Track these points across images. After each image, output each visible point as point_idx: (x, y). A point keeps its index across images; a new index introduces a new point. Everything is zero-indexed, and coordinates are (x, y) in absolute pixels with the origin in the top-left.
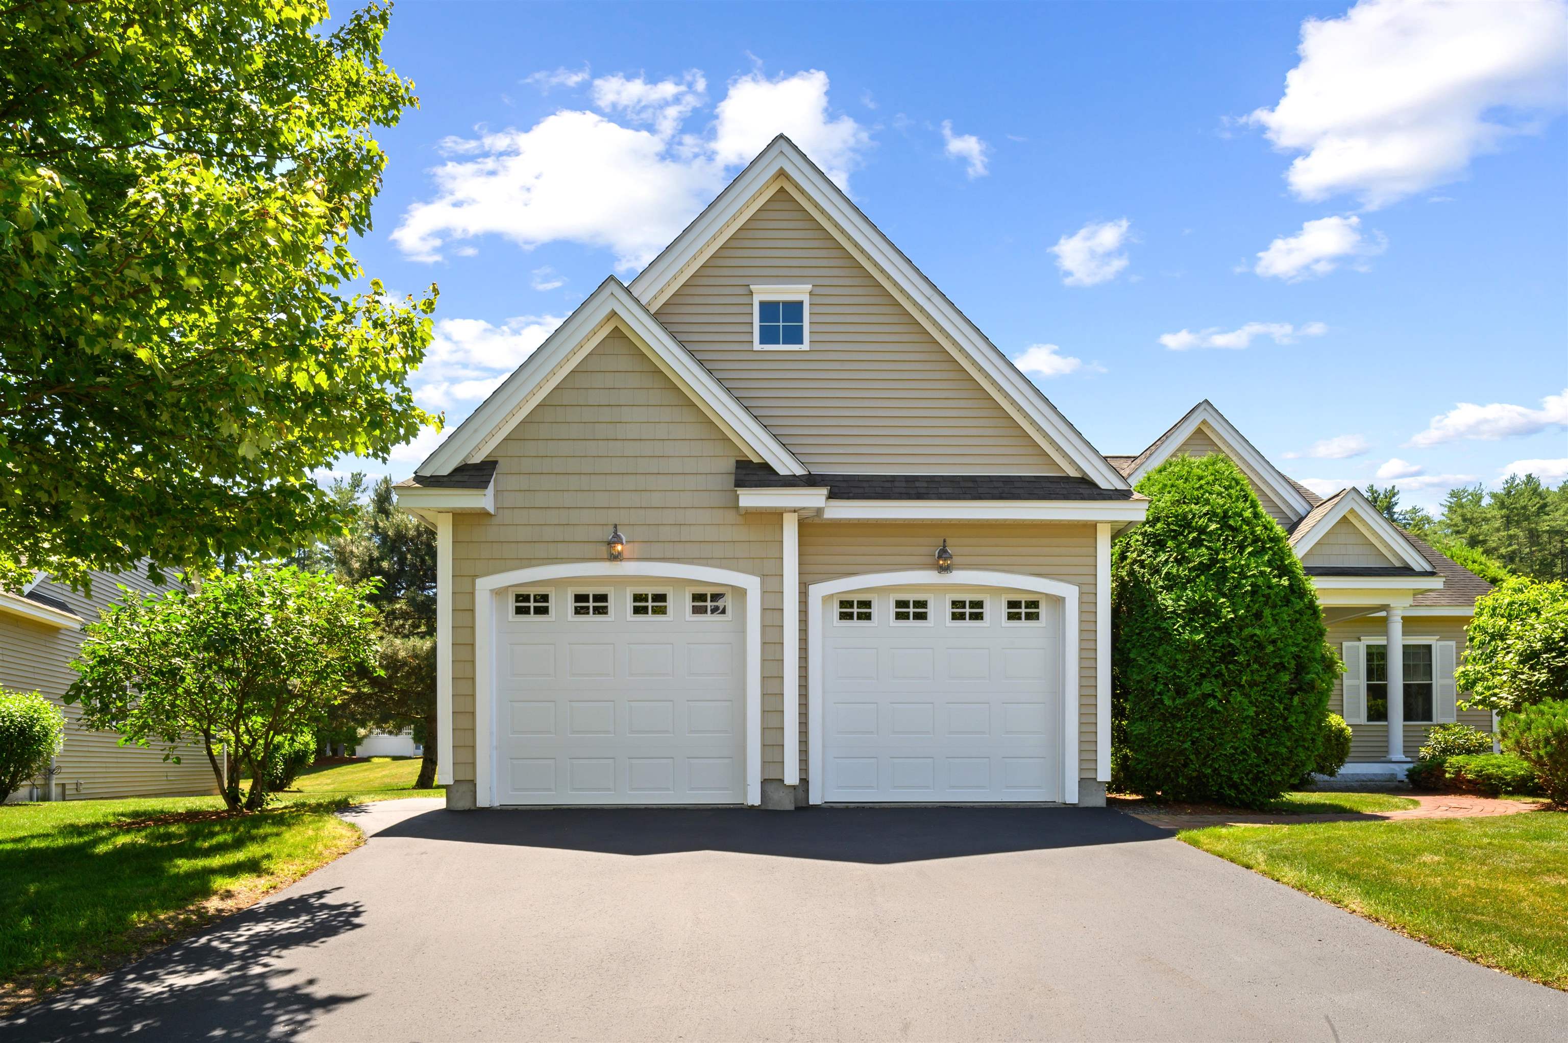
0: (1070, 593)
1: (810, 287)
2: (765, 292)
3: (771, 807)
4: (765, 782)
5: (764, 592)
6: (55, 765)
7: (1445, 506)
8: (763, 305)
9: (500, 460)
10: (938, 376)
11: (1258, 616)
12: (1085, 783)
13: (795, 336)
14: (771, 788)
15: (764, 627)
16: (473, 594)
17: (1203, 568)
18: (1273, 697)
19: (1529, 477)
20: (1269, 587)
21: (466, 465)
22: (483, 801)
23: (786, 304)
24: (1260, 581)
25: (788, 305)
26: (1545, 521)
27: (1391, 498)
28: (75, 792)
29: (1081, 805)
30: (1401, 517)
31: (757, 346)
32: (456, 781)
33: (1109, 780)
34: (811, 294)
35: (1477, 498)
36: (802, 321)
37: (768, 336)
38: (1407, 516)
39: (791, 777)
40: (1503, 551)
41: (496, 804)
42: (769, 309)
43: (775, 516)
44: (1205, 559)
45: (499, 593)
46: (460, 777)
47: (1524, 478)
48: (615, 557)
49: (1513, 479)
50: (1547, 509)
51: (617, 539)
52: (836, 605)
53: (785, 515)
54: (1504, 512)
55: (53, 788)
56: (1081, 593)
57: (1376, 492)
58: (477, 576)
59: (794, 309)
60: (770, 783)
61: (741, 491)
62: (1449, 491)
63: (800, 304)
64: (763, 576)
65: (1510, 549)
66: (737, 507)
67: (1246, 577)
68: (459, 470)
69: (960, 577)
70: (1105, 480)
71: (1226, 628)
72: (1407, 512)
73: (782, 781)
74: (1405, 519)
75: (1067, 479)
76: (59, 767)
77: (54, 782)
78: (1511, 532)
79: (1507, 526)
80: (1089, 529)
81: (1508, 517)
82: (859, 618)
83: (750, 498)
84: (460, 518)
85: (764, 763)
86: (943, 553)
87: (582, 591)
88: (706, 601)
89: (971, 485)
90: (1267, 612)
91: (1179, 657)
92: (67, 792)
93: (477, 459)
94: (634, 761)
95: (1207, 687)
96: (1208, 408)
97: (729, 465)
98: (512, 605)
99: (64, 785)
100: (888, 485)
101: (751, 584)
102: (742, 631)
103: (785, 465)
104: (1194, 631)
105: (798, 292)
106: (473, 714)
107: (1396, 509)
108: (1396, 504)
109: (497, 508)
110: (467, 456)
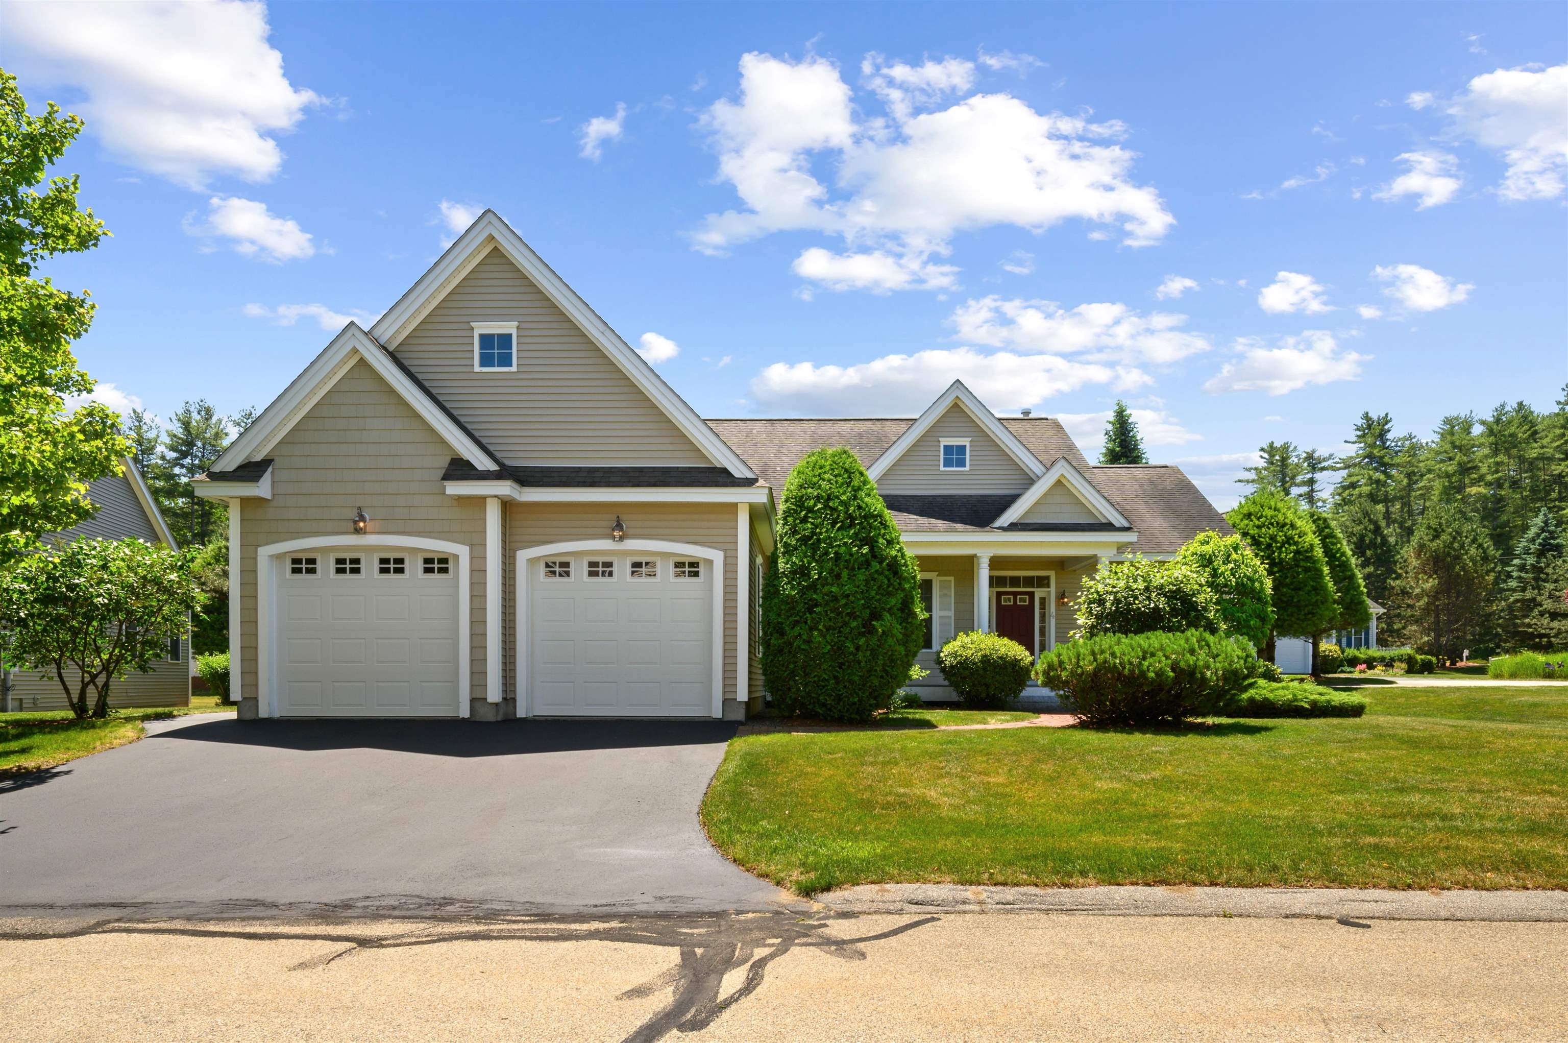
0: (717, 557)
1: (516, 323)
2: (482, 328)
3: (478, 719)
4: (473, 701)
5: (472, 558)
6: (10, 683)
7: (1439, 433)
8: (482, 337)
9: (276, 458)
10: (616, 390)
11: (838, 576)
12: (728, 702)
13: (506, 361)
14: (478, 705)
15: (472, 584)
16: (255, 559)
17: (804, 540)
18: (847, 638)
19: (1520, 404)
20: (851, 555)
21: (250, 462)
22: (263, 713)
23: (500, 336)
24: (843, 549)
25: (501, 336)
26: (1532, 448)
27: (1384, 425)
28: (32, 705)
29: (726, 719)
30: (1393, 444)
31: (477, 368)
32: (244, 699)
33: (746, 700)
34: (518, 328)
35: (1467, 426)
36: (511, 349)
37: (486, 360)
38: (1399, 444)
39: (494, 694)
40: (1489, 478)
41: (277, 714)
42: (486, 340)
43: (481, 501)
44: (807, 533)
45: (279, 557)
46: (245, 696)
47: (1515, 406)
48: (358, 531)
49: (1503, 406)
50: (1538, 436)
51: (362, 518)
52: (543, 565)
53: (488, 500)
54: (1492, 439)
55: (10, 702)
56: (725, 557)
57: (1371, 419)
58: (259, 546)
59: (506, 340)
60: (477, 701)
61: (446, 483)
62: (1443, 418)
63: (510, 335)
64: (472, 546)
65: (1496, 476)
66: (444, 494)
67: (832, 547)
68: (241, 467)
69: (632, 544)
70: (738, 471)
71: (813, 586)
72: (1400, 439)
73: (486, 699)
74: (1396, 446)
75: (715, 468)
76: (14, 685)
77: (10, 697)
78: (1498, 459)
79: (1496, 452)
80: (733, 507)
81: (1496, 444)
82: (560, 575)
83: (455, 488)
84: (246, 503)
85: (472, 686)
86: (619, 526)
87: (341, 556)
88: (434, 563)
89: (637, 474)
90: (845, 574)
91: (783, 607)
92: (24, 706)
93: (258, 458)
94: (380, 684)
95: (797, 630)
96: (960, 386)
97: (443, 462)
98: (289, 566)
99: (21, 700)
100: (573, 475)
101: (462, 552)
102: (457, 587)
103: (483, 462)
104: (793, 588)
105: (508, 327)
106: (256, 648)
107: (1390, 436)
108: (1389, 431)
109: (274, 495)
110: (248, 456)
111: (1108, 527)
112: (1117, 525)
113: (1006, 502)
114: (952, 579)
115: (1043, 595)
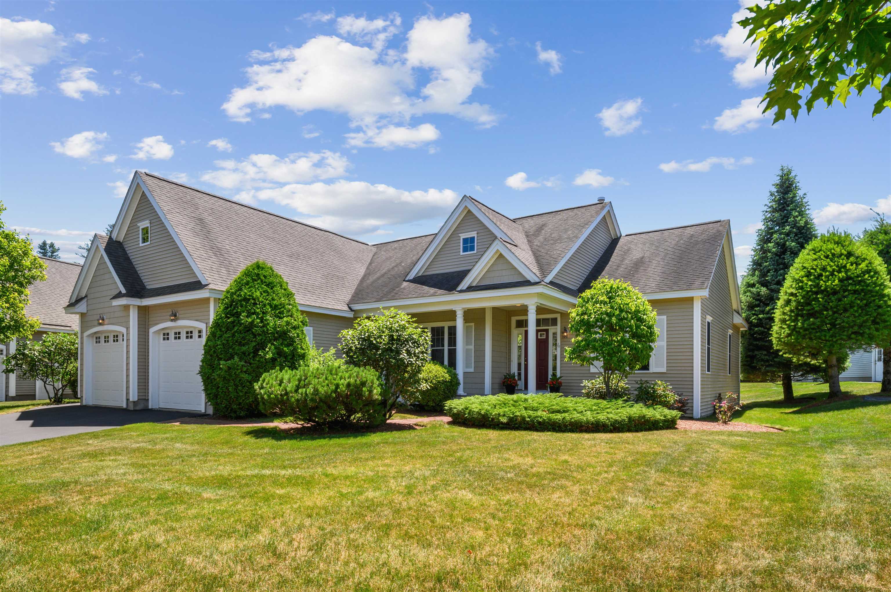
0: (204, 327)
2: (141, 226)
3: (129, 409)
5: (127, 334)
8: (142, 229)
9: (88, 295)
14: (129, 402)
15: (127, 346)
16: (83, 338)
31: (141, 245)
32: (81, 397)
34: (150, 223)
36: (149, 233)
39: (133, 397)
41: (91, 404)
46: (81, 395)
48: (101, 324)
52: (162, 335)
53: (130, 306)
58: (84, 332)
61: (112, 301)
63: (148, 227)
64: (127, 328)
68: (77, 301)
69: (181, 323)
73: (129, 399)
82: (167, 339)
84: (82, 314)
85: (126, 393)
86: (173, 314)
87: (105, 335)
98: (95, 340)
101: (124, 331)
105: (147, 224)
106: (83, 375)
109: (87, 311)
110: (78, 296)
111: (527, 283)
112: (532, 281)
113: (464, 274)
114: (473, 324)
115: (554, 331)
